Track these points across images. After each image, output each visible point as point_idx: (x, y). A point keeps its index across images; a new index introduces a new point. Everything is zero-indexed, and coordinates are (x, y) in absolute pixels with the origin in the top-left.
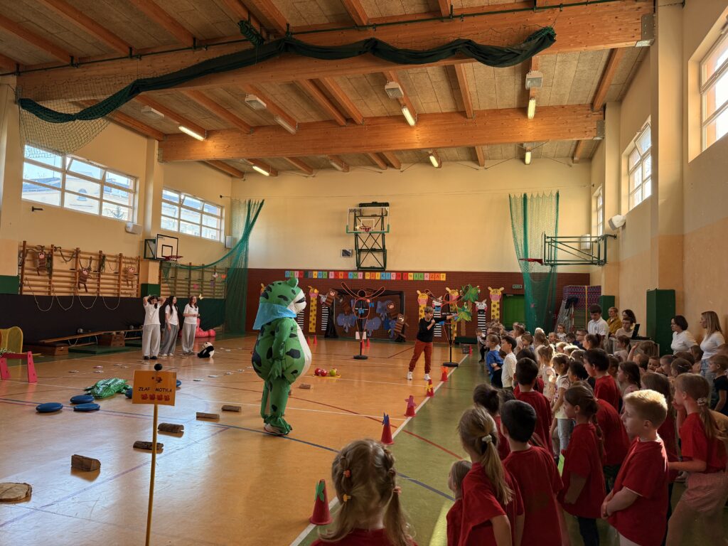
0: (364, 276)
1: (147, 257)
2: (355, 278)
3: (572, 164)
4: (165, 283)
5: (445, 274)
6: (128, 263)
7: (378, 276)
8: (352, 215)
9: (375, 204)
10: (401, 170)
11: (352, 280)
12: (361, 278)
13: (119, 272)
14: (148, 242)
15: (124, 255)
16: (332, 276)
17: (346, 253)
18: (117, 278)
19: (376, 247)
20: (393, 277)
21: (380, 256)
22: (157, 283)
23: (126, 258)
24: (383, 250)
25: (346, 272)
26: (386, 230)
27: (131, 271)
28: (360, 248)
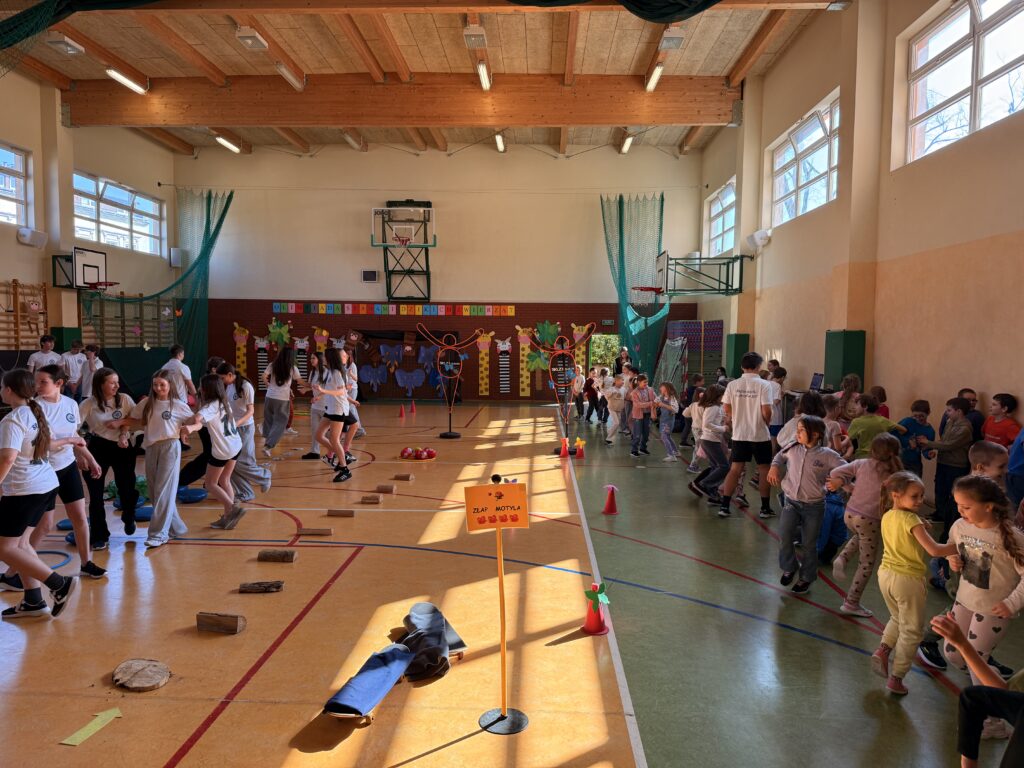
0: (398, 310)
1: (58, 284)
2: (384, 313)
3: (678, 155)
4: (88, 324)
5: (513, 307)
6: (28, 295)
7: (419, 310)
8: (379, 219)
9: (410, 203)
10: (448, 152)
11: (380, 316)
12: (394, 313)
13: (15, 310)
14: (59, 262)
15: (21, 281)
16: (349, 310)
17: (369, 276)
18: (12, 318)
19: (416, 267)
20: (442, 311)
21: (421, 281)
22: (76, 326)
23: (23, 287)
24: (427, 273)
25: (370, 304)
26: (431, 241)
27: (34, 307)
28: (391, 268)
